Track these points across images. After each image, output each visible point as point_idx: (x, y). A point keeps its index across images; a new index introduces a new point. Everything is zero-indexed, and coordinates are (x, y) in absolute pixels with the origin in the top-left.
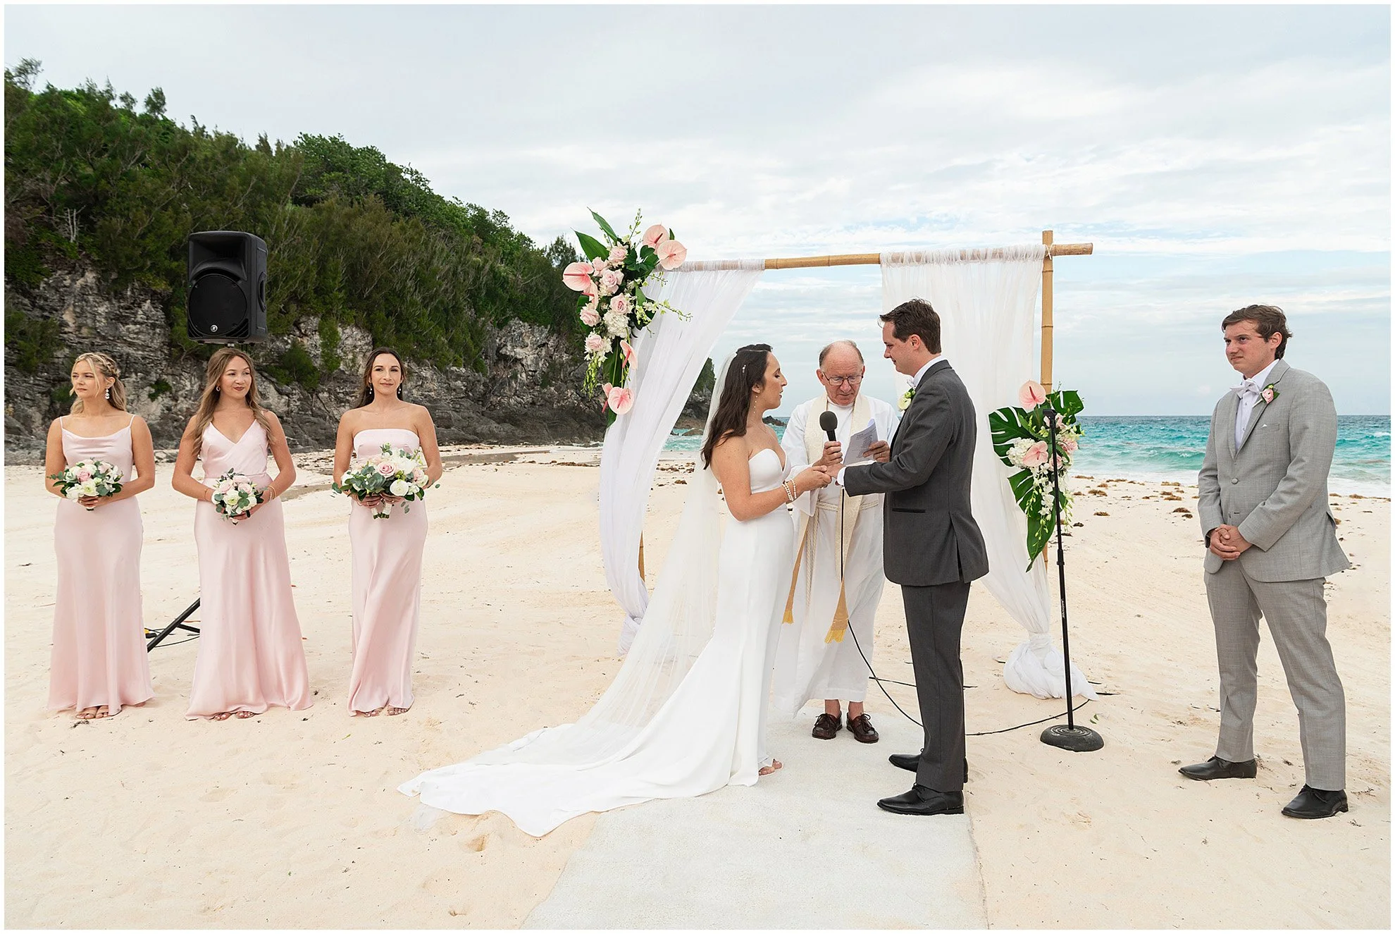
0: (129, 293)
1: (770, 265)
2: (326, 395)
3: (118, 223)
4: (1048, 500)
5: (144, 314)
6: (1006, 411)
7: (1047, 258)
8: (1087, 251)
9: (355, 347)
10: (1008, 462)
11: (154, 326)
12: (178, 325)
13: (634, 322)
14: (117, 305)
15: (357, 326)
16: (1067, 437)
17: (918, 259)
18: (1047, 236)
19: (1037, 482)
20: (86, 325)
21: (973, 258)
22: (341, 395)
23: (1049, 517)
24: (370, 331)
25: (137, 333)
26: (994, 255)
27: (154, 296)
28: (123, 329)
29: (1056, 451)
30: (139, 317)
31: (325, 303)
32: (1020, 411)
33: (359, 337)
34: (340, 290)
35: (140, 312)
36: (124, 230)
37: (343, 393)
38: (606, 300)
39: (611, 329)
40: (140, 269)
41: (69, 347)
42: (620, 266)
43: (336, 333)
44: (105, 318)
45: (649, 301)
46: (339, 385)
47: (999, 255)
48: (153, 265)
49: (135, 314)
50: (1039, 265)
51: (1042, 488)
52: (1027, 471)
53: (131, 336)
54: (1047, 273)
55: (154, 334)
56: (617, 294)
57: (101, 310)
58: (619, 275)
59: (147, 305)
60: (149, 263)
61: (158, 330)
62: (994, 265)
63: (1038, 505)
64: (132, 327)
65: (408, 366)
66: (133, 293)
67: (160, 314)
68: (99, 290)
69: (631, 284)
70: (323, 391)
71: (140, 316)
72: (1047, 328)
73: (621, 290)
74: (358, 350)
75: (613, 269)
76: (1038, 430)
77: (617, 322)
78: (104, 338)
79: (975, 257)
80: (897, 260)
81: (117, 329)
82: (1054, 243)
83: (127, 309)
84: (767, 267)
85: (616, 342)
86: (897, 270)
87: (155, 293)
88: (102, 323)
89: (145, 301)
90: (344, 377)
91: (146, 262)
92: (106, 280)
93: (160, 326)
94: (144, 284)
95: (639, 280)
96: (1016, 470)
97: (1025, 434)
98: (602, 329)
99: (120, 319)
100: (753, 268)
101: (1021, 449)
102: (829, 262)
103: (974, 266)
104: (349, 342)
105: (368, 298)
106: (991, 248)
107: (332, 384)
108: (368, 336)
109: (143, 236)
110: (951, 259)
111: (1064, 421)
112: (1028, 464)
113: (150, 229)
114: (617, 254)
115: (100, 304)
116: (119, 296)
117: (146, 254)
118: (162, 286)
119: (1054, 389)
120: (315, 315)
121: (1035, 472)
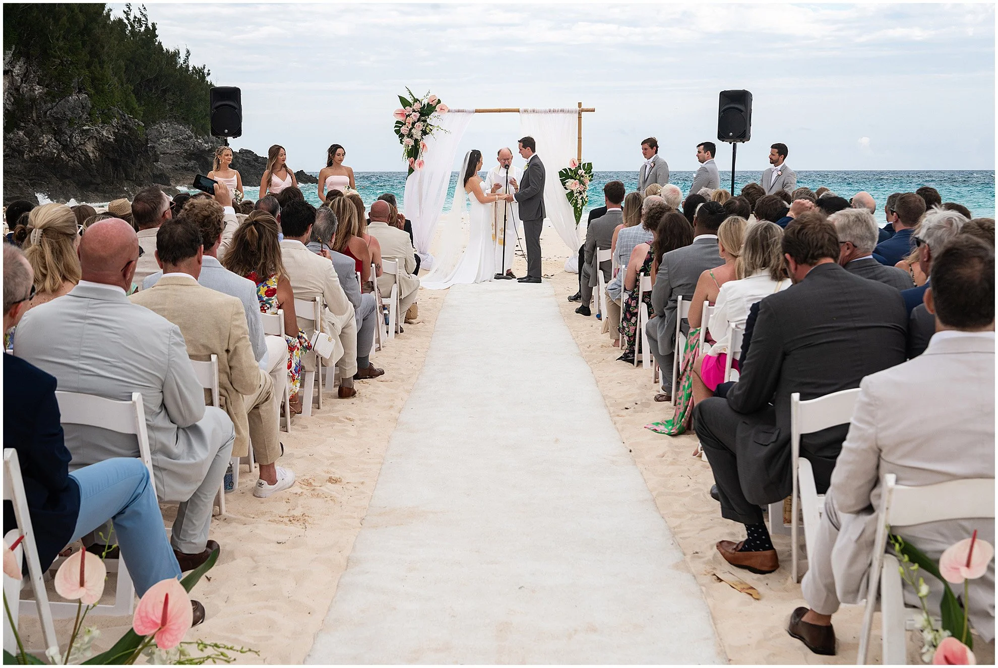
1: (477, 111)
4: (580, 201)
6: (565, 170)
7: (579, 113)
8: (593, 111)
10: (566, 188)
13: (424, 133)
16: (586, 179)
17: (534, 111)
18: (580, 104)
19: (575, 195)
21: (553, 112)
23: (581, 208)
26: (561, 111)
29: (582, 183)
32: (570, 169)
38: (413, 124)
39: (415, 136)
42: (418, 111)
45: (431, 125)
47: (562, 111)
50: (577, 115)
51: (577, 197)
52: (572, 191)
54: (580, 118)
56: (417, 122)
58: (418, 115)
62: (561, 115)
63: (576, 204)
69: (423, 118)
72: (580, 138)
73: (419, 120)
75: (414, 111)
76: (576, 176)
77: (417, 133)
79: (554, 111)
80: (526, 111)
82: (582, 107)
84: (476, 112)
85: (416, 141)
86: (525, 115)
95: (427, 117)
96: (569, 191)
97: (572, 178)
98: (410, 135)
100: (470, 112)
101: (570, 183)
102: (500, 111)
103: (554, 114)
106: (560, 109)
110: (545, 112)
111: (585, 173)
112: (572, 189)
114: (417, 106)
119: (583, 162)
121: (575, 192)
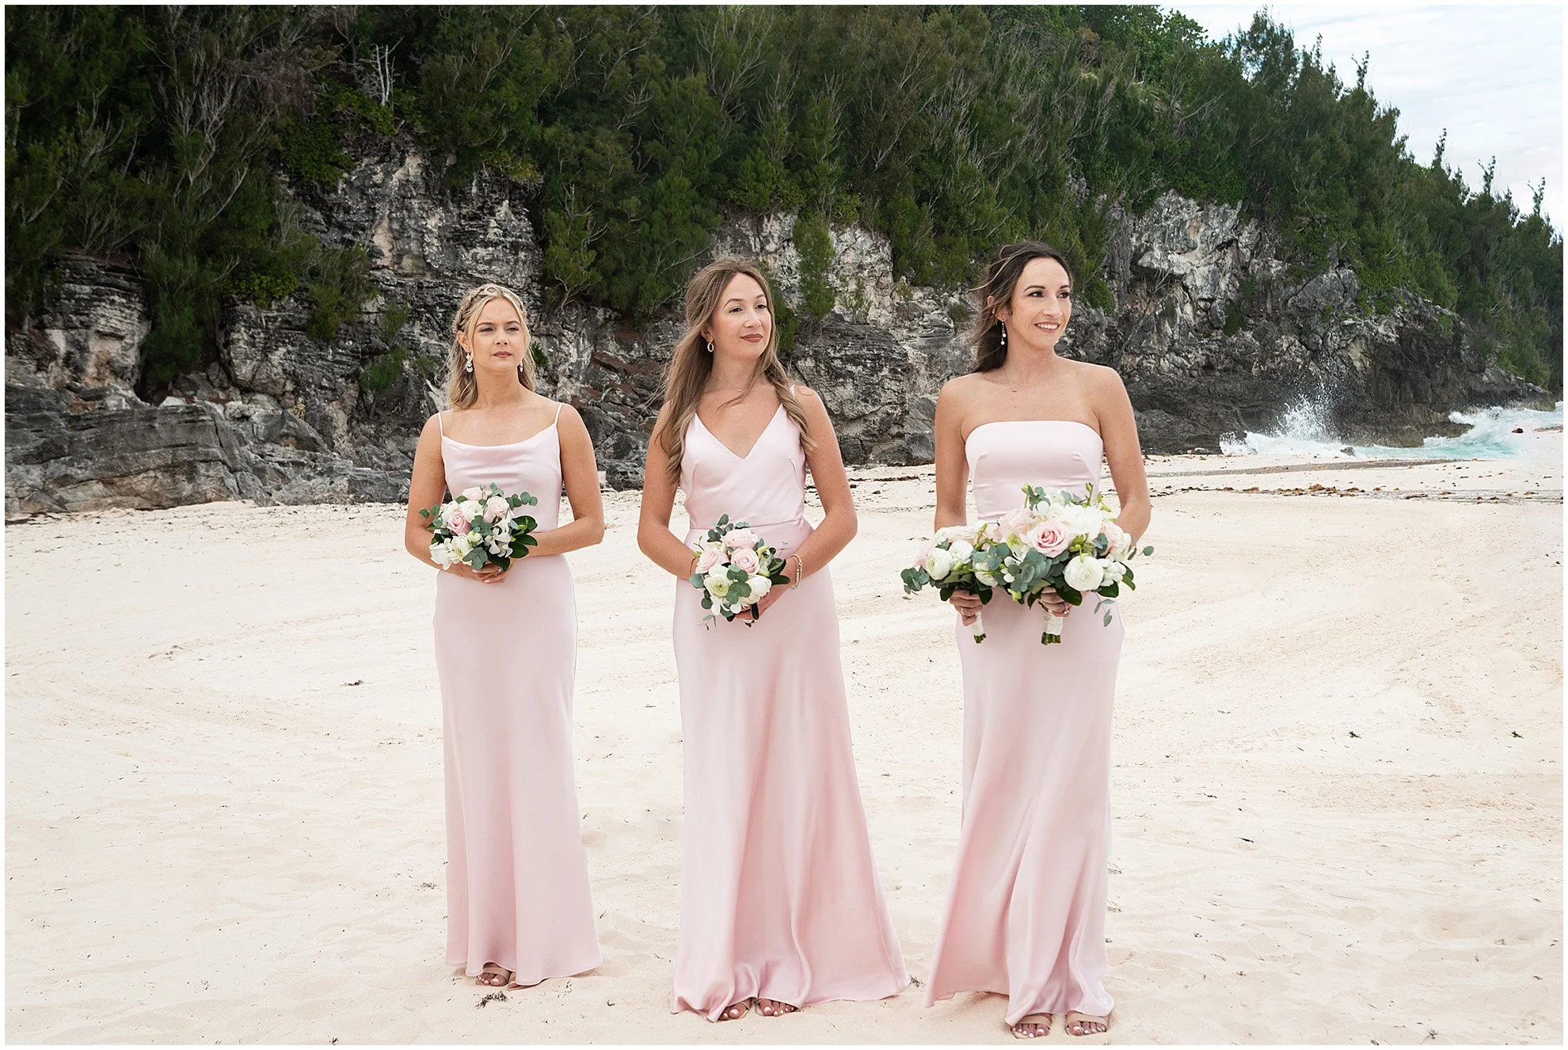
0: (474, 190)
2: (810, 363)
3: (454, 64)
5: (500, 226)
9: (861, 267)
11: (515, 247)
12: (556, 242)
14: (456, 212)
15: (863, 227)
20: (409, 252)
22: (837, 363)
24: (888, 234)
25: (489, 263)
27: (514, 192)
28: (466, 256)
30: (491, 231)
31: (804, 185)
33: (867, 247)
34: (831, 158)
35: (493, 223)
36: (465, 77)
37: (841, 358)
40: (491, 145)
41: (384, 292)
43: (824, 242)
44: (439, 238)
46: (834, 343)
48: (513, 135)
49: (485, 228)
53: (481, 267)
55: (516, 262)
57: (432, 223)
59: (503, 209)
60: (505, 132)
61: (522, 255)
64: (481, 251)
65: (960, 299)
66: (481, 189)
67: (525, 224)
68: (427, 188)
70: (805, 356)
71: (493, 233)
74: (866, 272)
78: (437, 274)
81: (457, 256)
83: (471, 219)
87: (515, 186)
88: (433, 246)
89: (499, 203)
90: (843, 327)
91: (500, 130)
92: (438, 169)
93: (526, 247)
94: (497, 173)
99: (459, 238)
104: (850, 258)
105: (884, 168)
107: (820, 342)
108: (884, 245)
109: (495, 84)
113: (507, 68)
115: (429, 213)
116: (460, 197)
117: (502, 118)
118: (527, 175)
120: (787, 209)
